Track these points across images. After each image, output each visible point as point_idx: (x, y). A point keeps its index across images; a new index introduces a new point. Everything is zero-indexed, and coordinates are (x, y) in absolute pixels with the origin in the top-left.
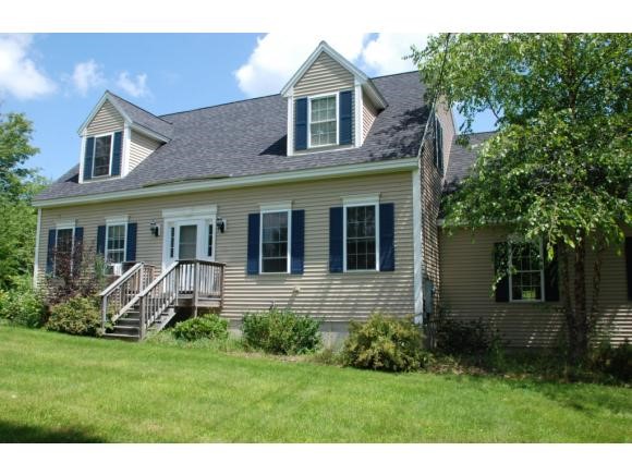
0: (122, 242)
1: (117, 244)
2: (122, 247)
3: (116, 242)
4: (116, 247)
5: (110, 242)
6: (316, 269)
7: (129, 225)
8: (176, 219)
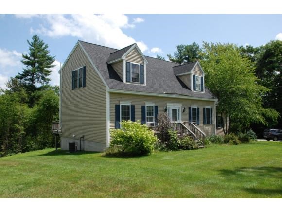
0: (153, 113)
1: (150, 114)
2: (153, 115)
3: (150, 113)
4: (150, 115)
5: (147, 113)
6: (201, 123)
7: (155, 107)
8: (171, 106)
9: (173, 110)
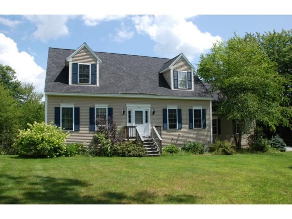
2: (105, 117)
3: (101, 115)
4: (101, 118)
5: (97, 115)
6: (185, 127)
7: (108, 109)
8: (133, 108)
9: (136, 112)
